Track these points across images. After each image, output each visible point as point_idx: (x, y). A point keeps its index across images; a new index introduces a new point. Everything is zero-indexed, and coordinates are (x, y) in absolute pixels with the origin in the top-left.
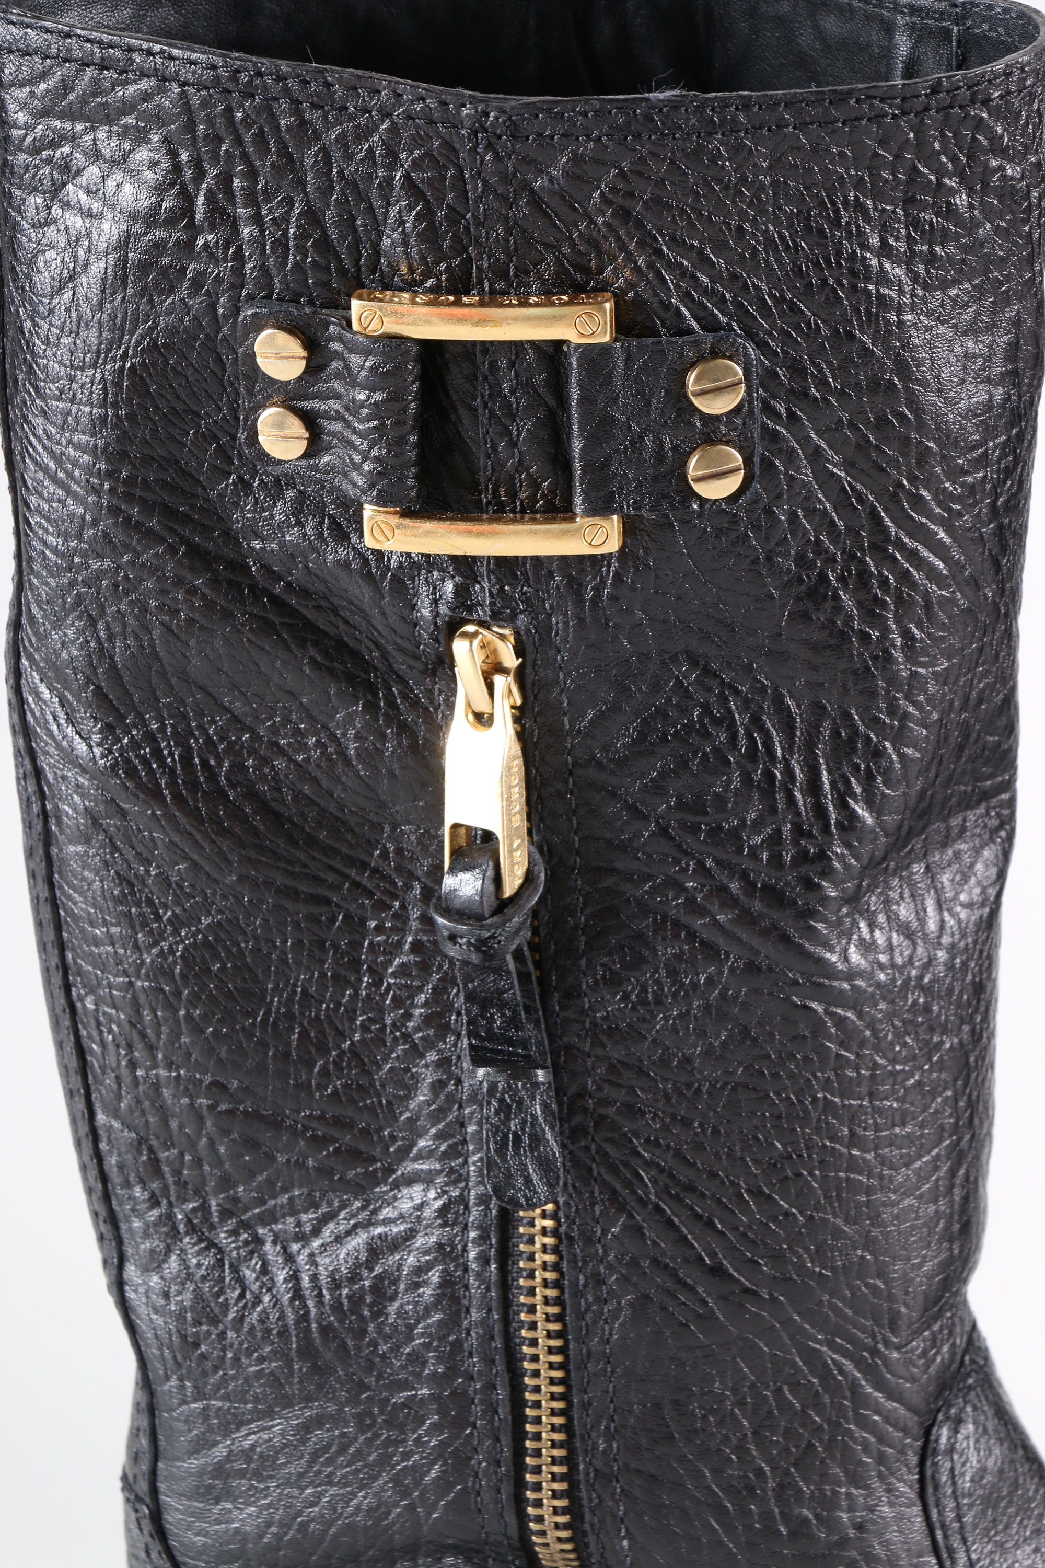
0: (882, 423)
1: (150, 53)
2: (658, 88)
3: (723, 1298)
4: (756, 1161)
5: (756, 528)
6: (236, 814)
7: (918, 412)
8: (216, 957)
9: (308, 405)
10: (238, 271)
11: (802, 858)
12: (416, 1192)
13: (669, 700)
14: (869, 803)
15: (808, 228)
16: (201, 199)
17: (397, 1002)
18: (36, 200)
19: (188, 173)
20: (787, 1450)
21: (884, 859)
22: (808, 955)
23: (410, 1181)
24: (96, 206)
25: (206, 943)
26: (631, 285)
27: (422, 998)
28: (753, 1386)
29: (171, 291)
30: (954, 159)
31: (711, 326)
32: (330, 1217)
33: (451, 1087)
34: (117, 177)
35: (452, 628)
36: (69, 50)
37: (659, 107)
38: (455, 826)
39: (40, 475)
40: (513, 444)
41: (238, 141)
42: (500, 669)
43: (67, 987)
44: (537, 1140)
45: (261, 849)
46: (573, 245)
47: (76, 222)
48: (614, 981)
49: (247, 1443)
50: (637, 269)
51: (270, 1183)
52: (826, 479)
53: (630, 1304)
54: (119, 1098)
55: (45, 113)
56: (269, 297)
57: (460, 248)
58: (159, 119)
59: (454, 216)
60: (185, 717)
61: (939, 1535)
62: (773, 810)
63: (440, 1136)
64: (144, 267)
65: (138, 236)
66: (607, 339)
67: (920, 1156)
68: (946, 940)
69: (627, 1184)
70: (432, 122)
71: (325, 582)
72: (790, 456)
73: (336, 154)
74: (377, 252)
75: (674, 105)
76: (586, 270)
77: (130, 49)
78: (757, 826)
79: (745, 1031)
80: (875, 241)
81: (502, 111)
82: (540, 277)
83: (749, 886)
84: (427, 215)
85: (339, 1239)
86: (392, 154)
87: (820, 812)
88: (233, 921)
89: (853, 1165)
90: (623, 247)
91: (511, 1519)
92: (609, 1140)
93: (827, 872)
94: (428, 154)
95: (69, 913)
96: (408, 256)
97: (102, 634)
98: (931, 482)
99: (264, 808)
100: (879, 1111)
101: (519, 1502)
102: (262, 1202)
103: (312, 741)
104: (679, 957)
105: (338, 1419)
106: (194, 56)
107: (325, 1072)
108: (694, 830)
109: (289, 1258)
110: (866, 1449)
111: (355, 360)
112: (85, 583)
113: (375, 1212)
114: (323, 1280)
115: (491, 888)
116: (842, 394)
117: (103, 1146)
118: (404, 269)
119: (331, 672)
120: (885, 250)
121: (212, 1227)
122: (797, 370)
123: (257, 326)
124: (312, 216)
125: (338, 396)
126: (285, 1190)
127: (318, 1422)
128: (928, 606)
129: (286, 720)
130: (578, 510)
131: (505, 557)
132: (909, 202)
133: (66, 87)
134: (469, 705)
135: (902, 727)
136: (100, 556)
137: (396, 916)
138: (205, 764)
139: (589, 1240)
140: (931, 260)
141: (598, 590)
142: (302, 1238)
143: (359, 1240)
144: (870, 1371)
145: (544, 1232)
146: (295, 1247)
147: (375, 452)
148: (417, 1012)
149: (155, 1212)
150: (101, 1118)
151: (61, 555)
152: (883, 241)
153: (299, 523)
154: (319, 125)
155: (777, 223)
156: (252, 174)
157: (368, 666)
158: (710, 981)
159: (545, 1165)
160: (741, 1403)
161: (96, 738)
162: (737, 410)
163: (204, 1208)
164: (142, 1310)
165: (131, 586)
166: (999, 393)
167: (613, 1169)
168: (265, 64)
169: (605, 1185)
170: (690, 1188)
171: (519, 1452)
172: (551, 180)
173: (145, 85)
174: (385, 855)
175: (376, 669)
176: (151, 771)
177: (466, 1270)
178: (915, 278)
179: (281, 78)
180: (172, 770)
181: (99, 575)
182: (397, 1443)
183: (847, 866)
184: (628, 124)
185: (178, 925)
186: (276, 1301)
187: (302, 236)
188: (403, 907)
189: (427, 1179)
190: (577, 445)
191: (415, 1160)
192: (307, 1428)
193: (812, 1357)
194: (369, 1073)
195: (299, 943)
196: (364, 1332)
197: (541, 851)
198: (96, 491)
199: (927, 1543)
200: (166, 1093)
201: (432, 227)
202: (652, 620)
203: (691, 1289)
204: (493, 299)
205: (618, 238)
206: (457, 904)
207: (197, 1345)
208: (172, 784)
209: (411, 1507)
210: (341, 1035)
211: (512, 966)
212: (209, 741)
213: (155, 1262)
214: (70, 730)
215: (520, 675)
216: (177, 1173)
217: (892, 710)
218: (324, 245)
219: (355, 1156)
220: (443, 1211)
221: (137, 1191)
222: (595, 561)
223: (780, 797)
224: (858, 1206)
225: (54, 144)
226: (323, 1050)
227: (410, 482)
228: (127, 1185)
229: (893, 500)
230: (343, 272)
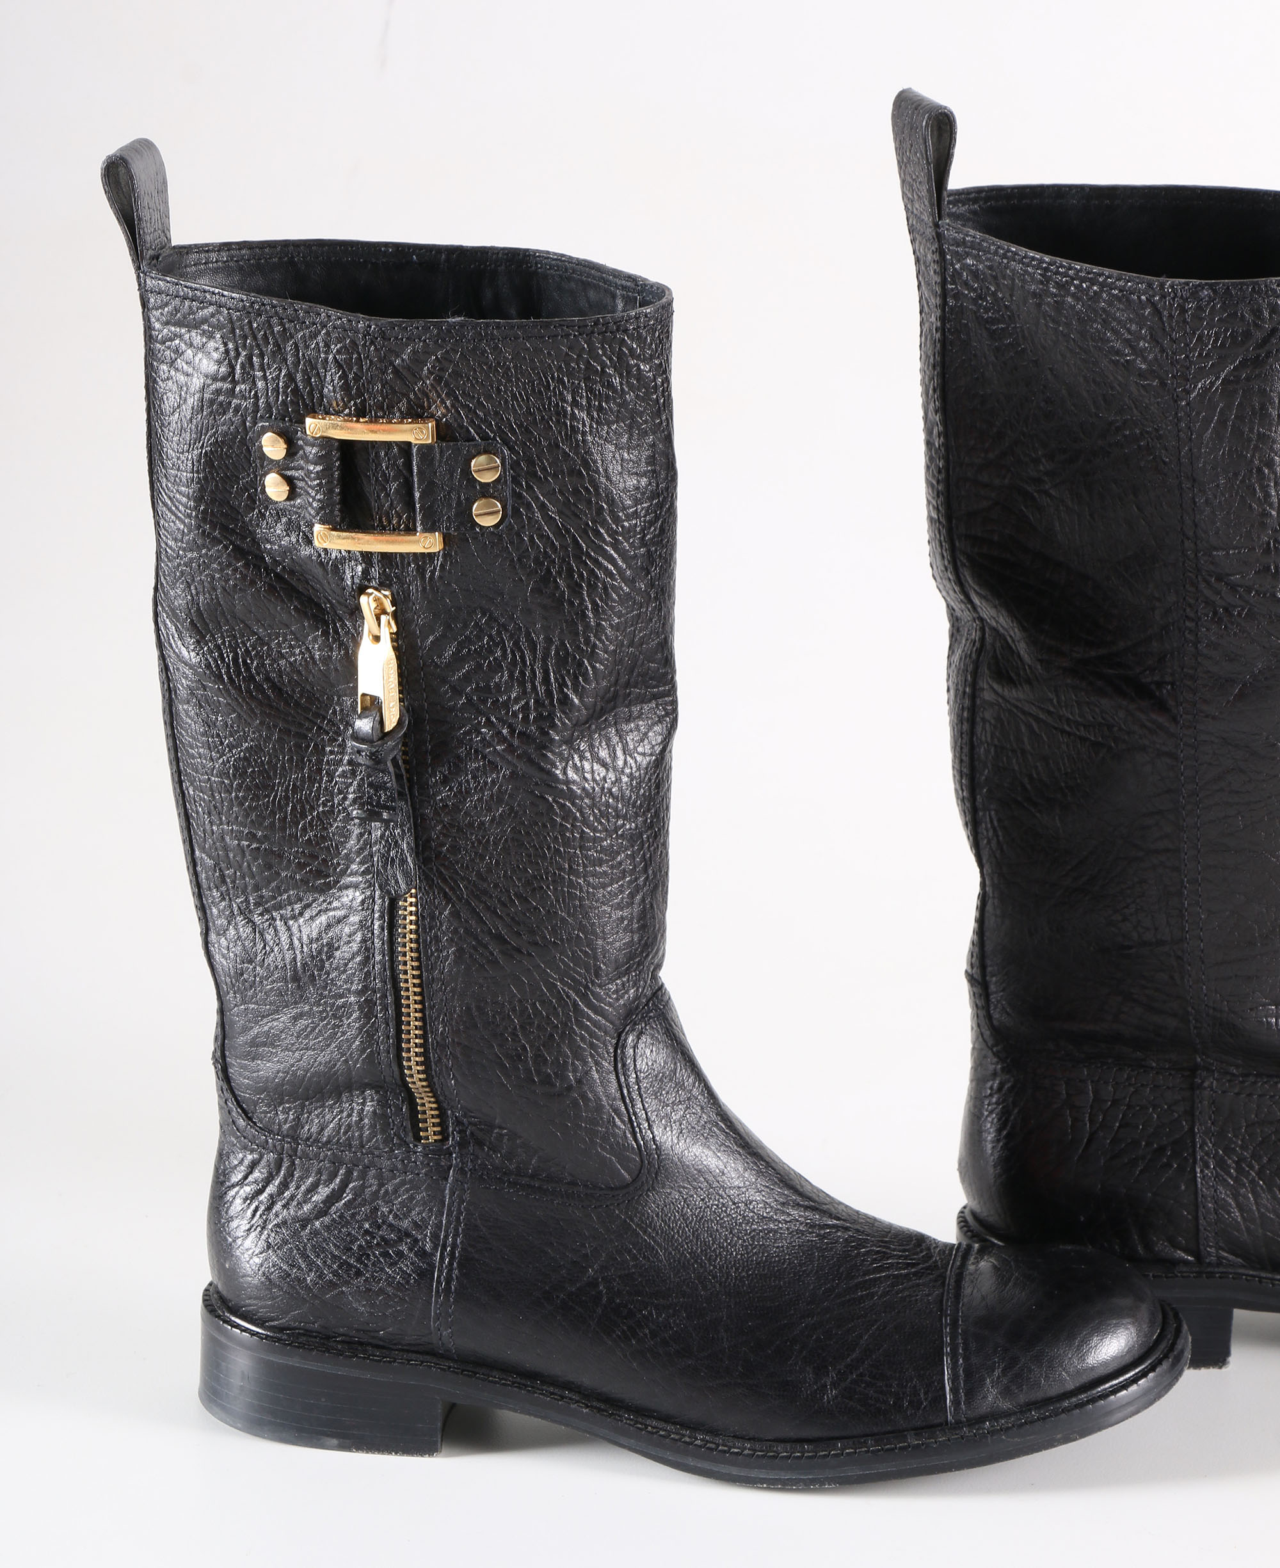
0: (576, 492)
1: (213, 293)
2: (453, 316)
3: (502, 952)
4: (519, 879)
5: (512, 543)
6: (259, 687)
7: (596, 488)
8: (250, 765)
9: (289, 473)
10: (256, 404)
11: (540, 717)
12: (350, 892)
13: (471, 633)
14: (576, 691)
15: (533, 390)
16: (238, 367)
17: (340, 792)
18: (164, 367)
19: (232, 354)
20: (539, 1037)
21: (586, 722)
22: (542, 769)
23: (347, 887)
24: (190, 370)
25: (245, 758)
26: (444, 416)
27: (351, 789)
28: (520, 1001)
29: (224, 413)
30: (611, 359)
31: (485, 438)
32: (308, 906)
33: (366, 836)
34: (200, 355)
35: (362, 590)
36: (178, 291)
37: (452, 326)
38: (364, 695)
39: (164, 509)
40: (388, 495)
41: (255, 338)
42: (384, 612)
43: (180, 782)
44: (403, 861)
45: (271, 707)
46: (415, 394)
47: (182, 379)
48: (445, 781)
49: (266, 1028)
50: (446, 407)
51: (278, 888)
52: (550, 520)
53: (454, 953)
54: (205, 841)
55: (167, 323)
56: (270, 417)
57: (360, 394)
58: (220, 327)
59: (357, 378)
60: (235, 637)
61: (625, 1091)
62: (525, 692)
63: (362, 863)
64: (212, 402)
65: (208, 386)
66: (430, 441)
67: (611, 885)
68: (627, 771)
69: (452, 889)
70: (345, 330)
71: (301, 566)
72: (528, 507)
73: (301, 345)
74: (322, 396)
75: (462, 325)
76: (422, 407)
77: (205, 291)
78: (517, 700)
79: (512, 809)
80: (569, 398)
81: (376, 325)
82: (400, 410)
83: (512, 731)
84: (344, 376)
85: (312, 918)
86: (327, 345)
87: (549, 693)
88: (258, 747)
89: (571, 884)
90: (439, 396)
91: (395, 1068)
92: (443, 865)
93: (553, 726)
94: (345, 347)
95: (181, 741)
96: (336, 399)
97: (194, 592)
98: (604, 523)
99: (274, 686)
100: (587, 857)
101: (399, 1059)
102: (274, 898)
103: (297, 651)
104: (477, 769)
105: (310, 1014)
106: (234, 295)
107: (304, 829)
108: (485, 702)
109: (289, 929)
110: (583, 1038)
111: (308, 449)
112: (186, 565)
113: (330, 903)
114: (305, 938)
115: (377, 726)
116: (555, 476)
117: (199, 869)
118: (335, 404)
119: (305, 614)
120: (575, 403)
121: (250, 912)
122: (531, 462)
123: (264, 431)
124: (290, 377)
125: (302, 468)
126: (286, 891)
127: (301, 1015)
128: (605, 588)
129: (285, 640)
130: (419, 530)
131: (386, 553)
132: (587, 379)
133: (177, 310)
134: (370, 632)
135: (593, 652)
136: (191, 550)
137: (339, 745)
138: (244, 662)
139: (433, 917)
140: (600, 409)
141: (433, 572)
142: (294, 918)
143: (323, 919)
144: (584, 997)
145: (411, 913)
146: (291, 922)
147: (318, 497)
148: (351, 796)
149: (223, 903)
150: (197, 853)
151: (173, 550)
152: (574, 398)
153: (288, 535)
154: (293, 331)
155: (517, 387)
156: (262, 356)
157: (323, 611)
158: (493, 781)
159: (406, 874)
160: (514, 1010)
161: (192, 647)
162: (498, 481)
163: (247, 901)
164: (217, 957)
165: (207, 567)
166: (644, 481)
167: (445, 880)
168: (266, 300)
169: (441, 890)
170: (485, 892)
171: (399, 1032)
172: (403, 360)
173: (211, 309)
174: (335, 712)
175: (328, 613)
176: (217, 666)
177: (373, 934)
178: (592, 418)
179: (274, 307)
180: (228, 665)
181: (191, 560)
182: (338, 1027)
183: (563, 724)
184: (438, 333)
185: (231, 747)
186: (281, 951)
187: (286, 387)
188: (343, 740)
189: (356, 886)
190: (417, 495)
191: (349, 876)
192: (295, 1019)
193: (552, 987)
194: (326, 829)
195: (291, 760)
196: (323, 967)
197: (408, 711)
198: (189, 516)
199: (618, 1095)
200: (227, 839)
201: (346, 384)
202: (460, 589)
203: (486, 947)
204: (374, 420)
205: (437, 392)
206: (361, 735)
207: (242, 974)
208: (228, 673)
209: (346, 1061)
210: (312, 808)
211: (391, 769)
212: (247, 650)
213: (223, 932)
214: (179, 643)
215: (395, 615)
216: (233, 882)
217: (587, 641)
218: (296, 391)
219: (319, 874)
220: (363, 902)
221: (215, 893)
222: (431, 556)
223: (529, 685)
224: (575, 906)
225: (171, 340)
226: (304, 816)
227: (337, 513)
228: (210, 889)
229: (584, 532)
230: (305, 405)
